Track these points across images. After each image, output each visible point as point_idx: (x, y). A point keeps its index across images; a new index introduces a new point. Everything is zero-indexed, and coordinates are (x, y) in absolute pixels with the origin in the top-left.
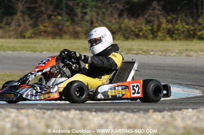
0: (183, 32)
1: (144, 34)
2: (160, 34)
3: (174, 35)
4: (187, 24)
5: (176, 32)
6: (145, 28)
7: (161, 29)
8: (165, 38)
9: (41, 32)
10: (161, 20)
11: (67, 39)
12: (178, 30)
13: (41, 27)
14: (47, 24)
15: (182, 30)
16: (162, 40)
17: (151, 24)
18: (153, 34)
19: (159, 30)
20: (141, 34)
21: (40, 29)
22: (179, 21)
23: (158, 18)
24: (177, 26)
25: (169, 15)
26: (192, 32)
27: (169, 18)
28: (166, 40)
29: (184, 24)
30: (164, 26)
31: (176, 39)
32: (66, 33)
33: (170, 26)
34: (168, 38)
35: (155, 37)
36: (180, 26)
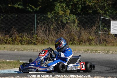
0: (26, 41)
1: (9, 42)
2: (16, 42)
3: (22, 43)
4: (28, 38)
5: (23, 41)
6: (9, 40)
7: (17, 40)
8: (18, 44)
10: (16, 36)
12: (24, 40)
15: (26, 40)
16: (17, 45)
17: (12, 38)
18: (13, 42)
19: (15, 40)
20: (7, 42)
22: (24, 37)
23: (15, 35)
24: (23, 39)
25: (20, 34)
26: (30, 41)
27: (20, 35)
28: (19, 45)
29: (27, 38)
30: (18, 38)
31: (23, 44)
33: (21, 38)
34: (20, 44)
35: (14, 44)
36: (25, 38)
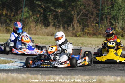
9: (86, 33)
11: (100, 38)
13: (86, 30)
14: (89, 29)
21: (86, 31)
32: (100, 34)
